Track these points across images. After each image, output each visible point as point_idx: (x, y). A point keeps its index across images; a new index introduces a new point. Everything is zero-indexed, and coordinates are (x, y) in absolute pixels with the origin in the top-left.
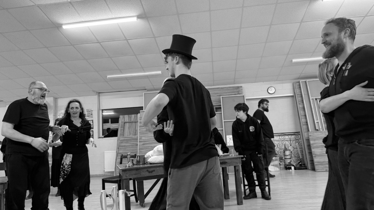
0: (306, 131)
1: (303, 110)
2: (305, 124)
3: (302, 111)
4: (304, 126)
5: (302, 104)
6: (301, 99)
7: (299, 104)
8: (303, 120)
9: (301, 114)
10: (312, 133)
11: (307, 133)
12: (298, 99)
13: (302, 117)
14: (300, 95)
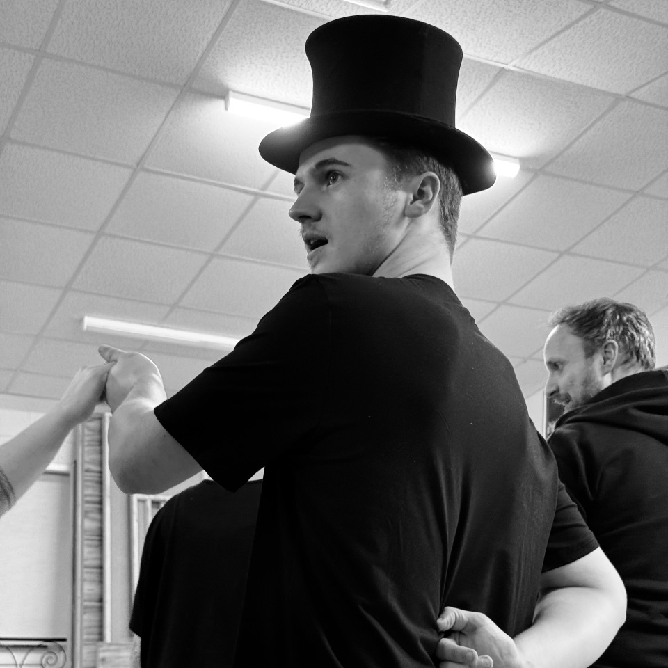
0: (93, 640)
1: (96, 543)
2: (92, 607)
3: (89, 546)
4: (86, 617)
5: (96, 516)
6: (97, 493)
7: (85, 514)
8: (87, 589)
9: (83, 560)
10: (113, 647)
11: (92, 648)
12: (86, 491)
13: (86, 576)
14: (95, 476)
